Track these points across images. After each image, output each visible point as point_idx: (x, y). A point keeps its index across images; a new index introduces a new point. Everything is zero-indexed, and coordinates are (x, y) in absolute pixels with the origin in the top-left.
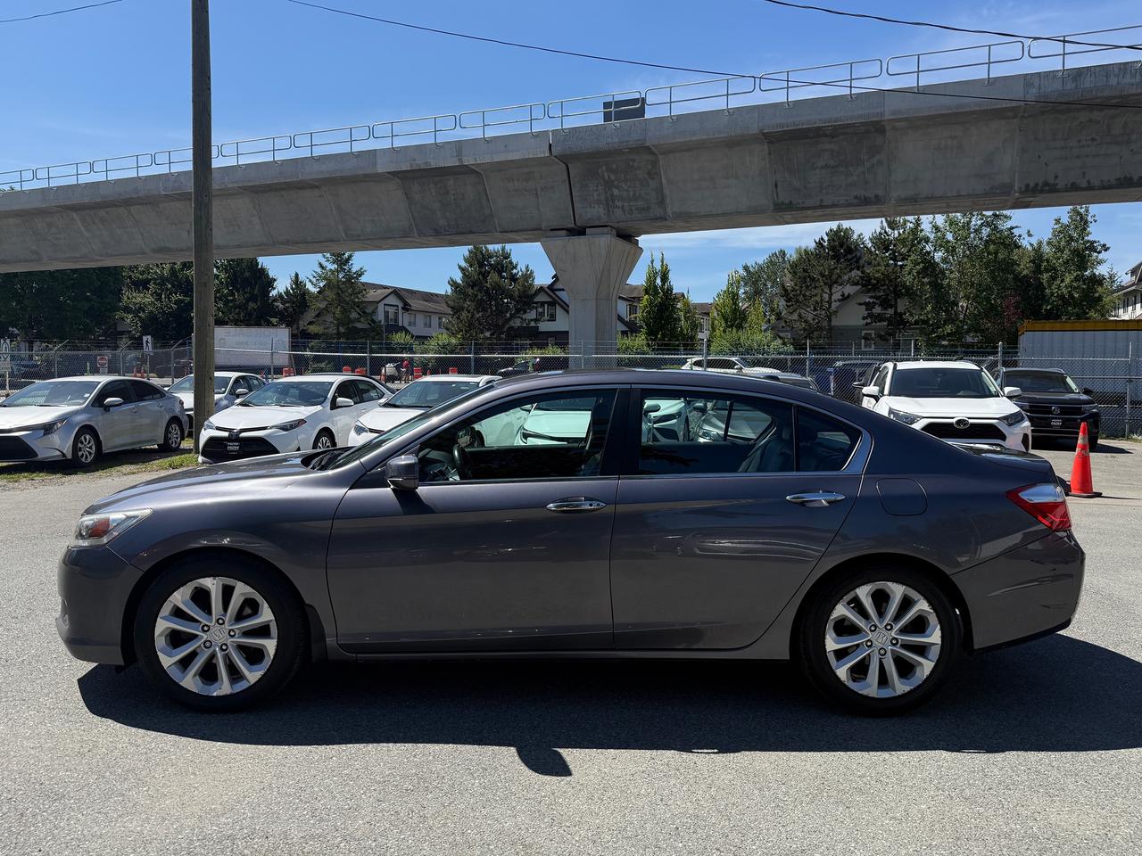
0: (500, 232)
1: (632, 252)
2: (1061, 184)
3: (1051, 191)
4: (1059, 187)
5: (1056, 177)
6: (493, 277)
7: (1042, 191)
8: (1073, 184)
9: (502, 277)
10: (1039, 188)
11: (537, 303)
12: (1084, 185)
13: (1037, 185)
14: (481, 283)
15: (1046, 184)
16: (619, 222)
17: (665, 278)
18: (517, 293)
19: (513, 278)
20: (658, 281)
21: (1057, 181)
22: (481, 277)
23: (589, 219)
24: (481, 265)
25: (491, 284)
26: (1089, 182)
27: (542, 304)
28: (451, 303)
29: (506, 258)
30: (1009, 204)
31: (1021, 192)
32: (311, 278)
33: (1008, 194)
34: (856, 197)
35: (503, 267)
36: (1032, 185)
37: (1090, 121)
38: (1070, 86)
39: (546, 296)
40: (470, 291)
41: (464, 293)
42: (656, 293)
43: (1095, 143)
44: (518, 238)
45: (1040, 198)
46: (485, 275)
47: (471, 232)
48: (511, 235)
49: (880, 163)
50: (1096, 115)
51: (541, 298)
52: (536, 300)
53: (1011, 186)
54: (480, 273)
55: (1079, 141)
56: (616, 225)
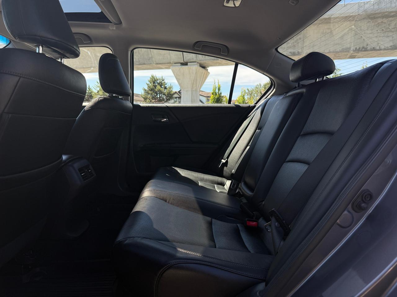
0: (156, 64)
1: (206, 73)
2: (369, 48)
3: (365, 51)
4: (368, 49)
5: (367, 45)
6: (158, 87)
7: (361, 51)
8: (373, 48)
9: (161, 87)
10: (360, 49)
11: (174, 97)
12: (378, 48)
13: (360, 48)
14: (154, 89)
15: (363, 48)
16: (200, 61)
17: (219, 89)
18: (167, 93)
19: (165, 88)
20: (217, 91)
21: (367, 47)
22: (154, 87)
23: (189, 59)
24: (154, 83)
25: (157, 90)
26: (380, 47)
27: (176, 98)
28: (144, 97)
29: (163, 81)
30: (348, 56)
31: (354, 51)
32: (94, 87)
33: (348, 51)
34: (290, 52)
35: (162, 84)
36: (358, 48)
37: (382, 22)
38: (376, 7)
39: (177, 95)
40: (150, 92)
41: (148, 93)
42: (216, 94)
43: (383, 31)
44: (162, 67)
45: (360, 54)
46: (155, 86)
47: (144, 64)
48: (160, 66)
49: (300, 39)
50: (385, 20)
51: (176, 95)
52: (174, 96)
53: (350, 48)
54: (154, 86)
55: (377, 31)
56: (199, 62)
